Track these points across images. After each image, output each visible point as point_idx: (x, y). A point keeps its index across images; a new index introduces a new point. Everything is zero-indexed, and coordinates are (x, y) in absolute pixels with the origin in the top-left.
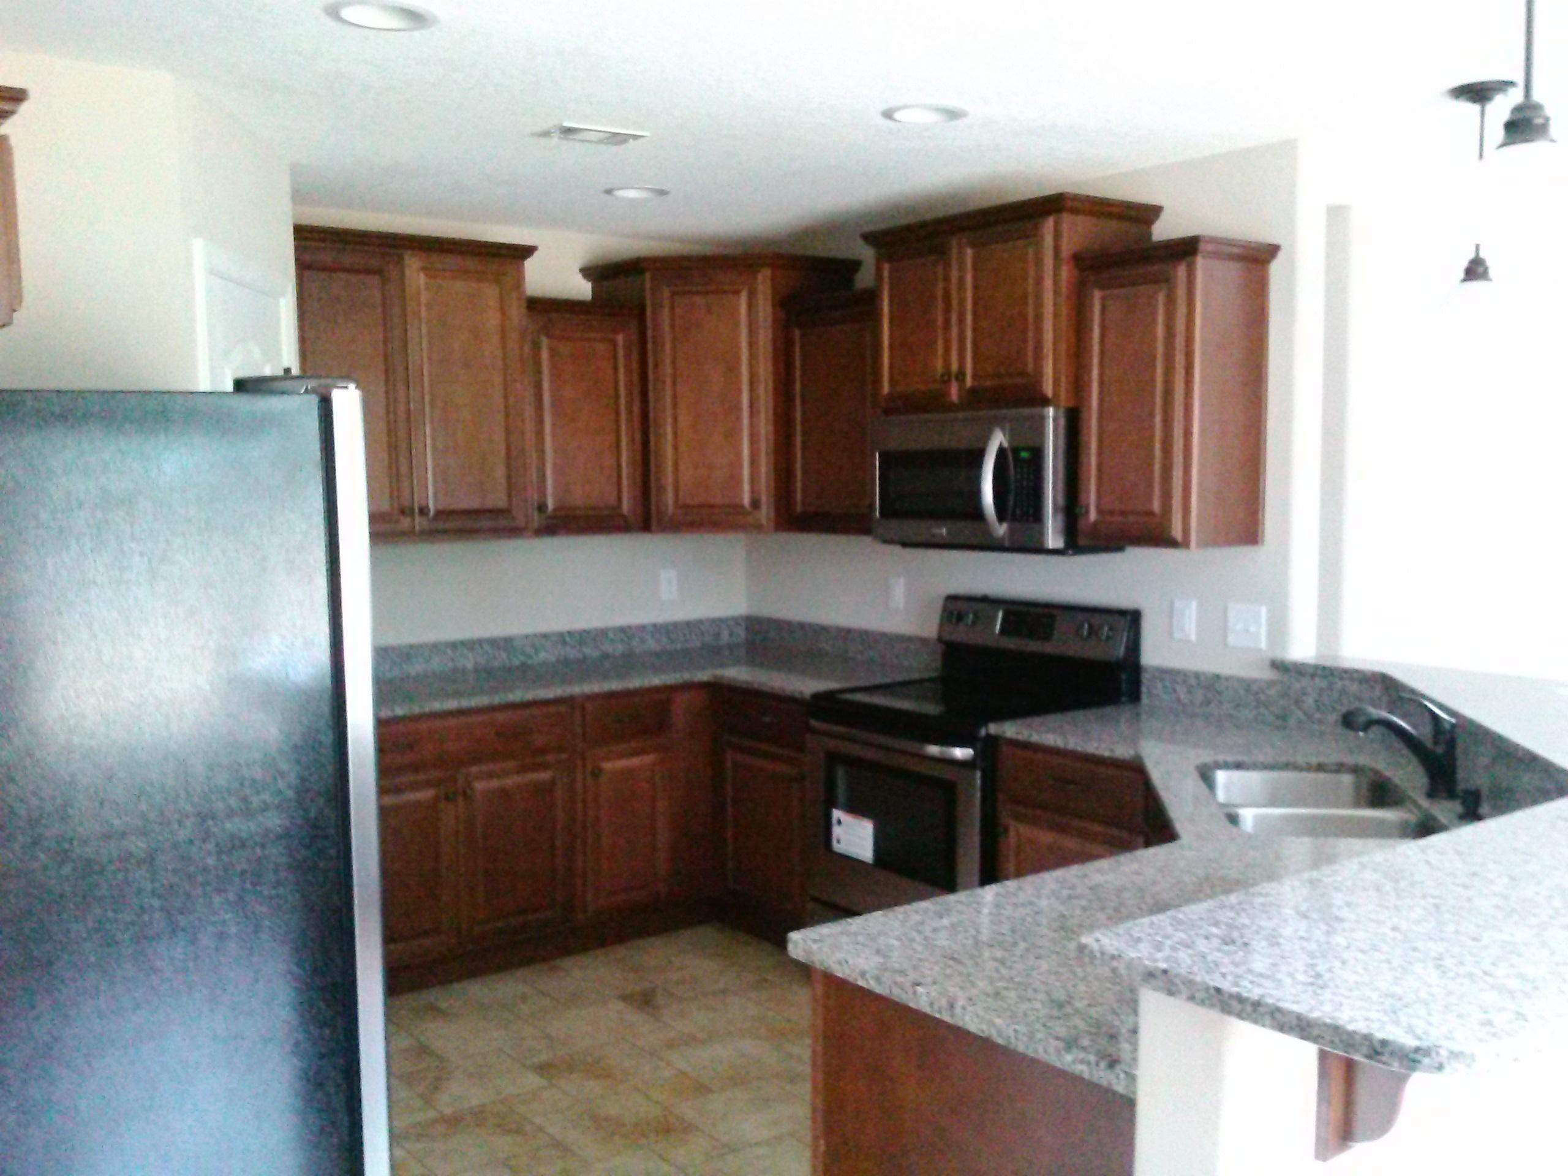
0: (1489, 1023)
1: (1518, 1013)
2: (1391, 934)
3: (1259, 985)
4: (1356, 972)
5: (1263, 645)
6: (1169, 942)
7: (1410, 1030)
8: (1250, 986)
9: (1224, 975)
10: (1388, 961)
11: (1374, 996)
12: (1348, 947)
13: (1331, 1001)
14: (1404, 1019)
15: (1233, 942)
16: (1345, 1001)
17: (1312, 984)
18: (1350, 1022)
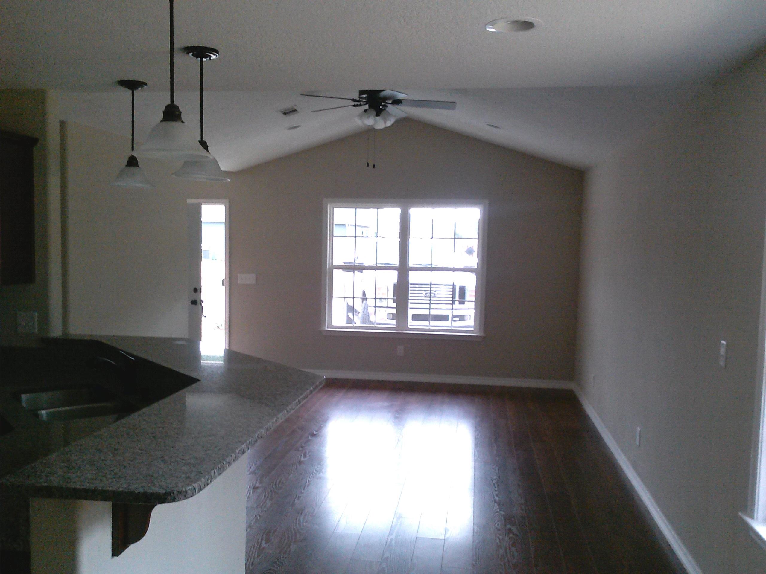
0: (189, 477)
1: (197, 472)
2: (140, 452)
3: (93, 483)
4: (131, 469)
5: (36, 331)
6: (43, 474)
7: (160, 487)
8: (88, 485)
9: (75, 482)
10: (142, 462)
11: (142, 477)
12: (124, 460)
13: (125, 483)
14: (157, 484)
15: (74, 468)
16: (131, 482)
17: (115, 478)
18: (136, 490)
